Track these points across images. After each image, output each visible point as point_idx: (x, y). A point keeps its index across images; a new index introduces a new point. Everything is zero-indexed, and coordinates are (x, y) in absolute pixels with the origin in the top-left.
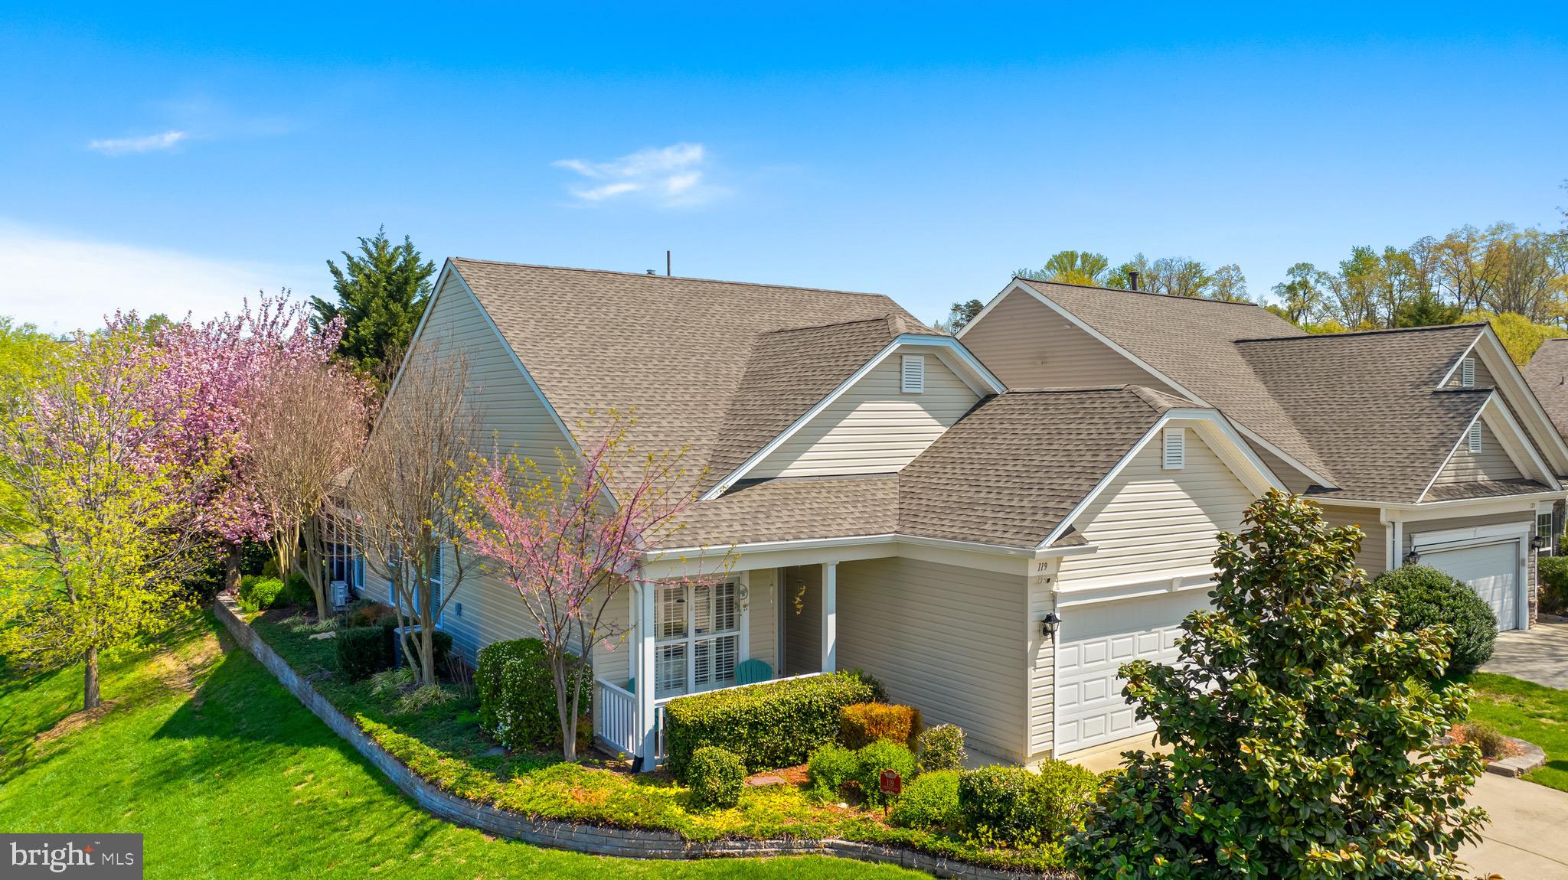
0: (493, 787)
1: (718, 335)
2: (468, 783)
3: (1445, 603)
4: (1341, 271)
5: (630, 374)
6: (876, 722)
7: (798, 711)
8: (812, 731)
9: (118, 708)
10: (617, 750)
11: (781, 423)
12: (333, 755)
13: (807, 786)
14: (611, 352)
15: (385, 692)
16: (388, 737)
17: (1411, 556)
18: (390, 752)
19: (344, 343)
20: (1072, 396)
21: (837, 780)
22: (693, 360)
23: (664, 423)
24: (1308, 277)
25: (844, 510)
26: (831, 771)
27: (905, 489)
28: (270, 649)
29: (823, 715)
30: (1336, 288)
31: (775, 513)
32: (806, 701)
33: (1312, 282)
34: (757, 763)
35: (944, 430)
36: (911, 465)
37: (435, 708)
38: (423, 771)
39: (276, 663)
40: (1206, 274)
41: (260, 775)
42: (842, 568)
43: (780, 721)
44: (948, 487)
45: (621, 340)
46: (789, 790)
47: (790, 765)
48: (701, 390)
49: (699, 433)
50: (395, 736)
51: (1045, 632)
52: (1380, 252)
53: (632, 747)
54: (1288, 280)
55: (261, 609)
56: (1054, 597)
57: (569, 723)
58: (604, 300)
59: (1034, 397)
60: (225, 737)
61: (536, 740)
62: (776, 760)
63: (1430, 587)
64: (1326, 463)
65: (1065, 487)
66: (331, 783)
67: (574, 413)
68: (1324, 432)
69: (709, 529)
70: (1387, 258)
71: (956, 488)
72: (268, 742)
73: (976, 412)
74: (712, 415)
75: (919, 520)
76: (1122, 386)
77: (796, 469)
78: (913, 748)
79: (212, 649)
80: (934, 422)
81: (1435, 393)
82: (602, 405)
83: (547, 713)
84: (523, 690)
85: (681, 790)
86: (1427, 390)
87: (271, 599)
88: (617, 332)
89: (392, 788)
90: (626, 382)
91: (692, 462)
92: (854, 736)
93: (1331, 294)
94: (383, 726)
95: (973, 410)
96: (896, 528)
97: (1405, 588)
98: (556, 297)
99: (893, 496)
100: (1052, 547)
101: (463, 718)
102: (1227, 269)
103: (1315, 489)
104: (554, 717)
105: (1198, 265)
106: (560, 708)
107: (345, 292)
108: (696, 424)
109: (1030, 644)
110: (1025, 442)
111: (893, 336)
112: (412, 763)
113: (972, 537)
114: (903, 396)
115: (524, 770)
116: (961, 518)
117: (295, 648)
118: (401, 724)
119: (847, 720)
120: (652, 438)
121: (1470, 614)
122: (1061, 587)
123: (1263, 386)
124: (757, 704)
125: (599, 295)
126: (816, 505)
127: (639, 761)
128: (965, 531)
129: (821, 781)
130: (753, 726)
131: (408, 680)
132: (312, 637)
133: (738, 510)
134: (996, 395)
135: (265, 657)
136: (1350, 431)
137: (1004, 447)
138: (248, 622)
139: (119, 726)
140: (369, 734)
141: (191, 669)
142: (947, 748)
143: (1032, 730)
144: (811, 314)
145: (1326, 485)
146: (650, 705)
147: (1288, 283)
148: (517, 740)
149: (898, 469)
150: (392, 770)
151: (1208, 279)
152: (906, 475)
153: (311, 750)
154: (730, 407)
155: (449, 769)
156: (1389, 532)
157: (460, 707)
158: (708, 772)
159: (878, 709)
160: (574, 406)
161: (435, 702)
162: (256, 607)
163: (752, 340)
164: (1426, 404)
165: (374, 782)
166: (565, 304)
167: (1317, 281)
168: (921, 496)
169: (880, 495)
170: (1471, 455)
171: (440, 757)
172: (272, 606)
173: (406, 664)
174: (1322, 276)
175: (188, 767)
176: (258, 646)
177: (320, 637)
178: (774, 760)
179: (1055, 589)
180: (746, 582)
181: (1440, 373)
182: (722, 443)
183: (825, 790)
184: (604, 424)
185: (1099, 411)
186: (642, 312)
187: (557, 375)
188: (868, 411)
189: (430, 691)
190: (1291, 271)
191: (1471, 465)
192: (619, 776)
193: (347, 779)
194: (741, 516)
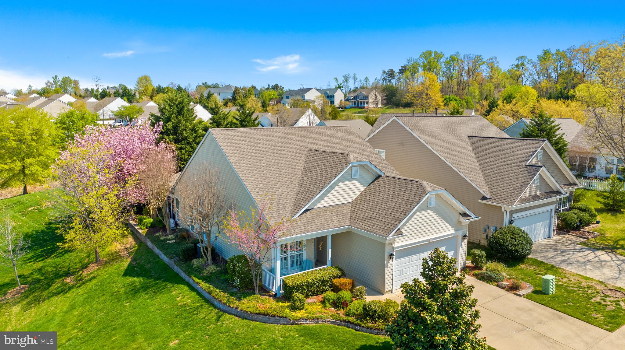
0: (237, 303)
1: (295, 151)
2: (230, 302)
3: (517, 239)
4: (538, 59)
5: (269, 172)
6: (342, 285)
7: (320, 281)
8: (324, 285)
9: (106, 263)
10: (270, 290)
11: (315, 193)
12: (186, 288)
13: (323, 302)
14: (262, 163)
15: (198, 267)
16: (203, 284)
17: (511, 222)
18: (205, 290)
19: (163, 130)
20: (403, 181)
21: (331, 301)
22: (287, 163)
23: (280, 191)
24: (524, 62)
25: (334, 218)
26: (329, 299)
27: (352, 209)
28: (155, 246)
29: (327, 281)
30: (535, 66)
31: (313, 222)
32: (323, 278)
33: (525, 63)
34: (309, 295)
35: (365, 188)
36: (355, 200)
37: (214, 273)
38: (216, 297)
39: (157, 251)
40: (484, 60)
41: (165, 294)
42: (334, 236)
43: (315, 284)
44: (365, 210)
45: (265, 158)
46: (318, 304)
47: (318, 295)
48: (291, 176)
49: (290, 193)
50: (205, 284)
51: (390, 258)
52: (553, 51)
53: (274, 290)
54: (516, 63)
55: (146, 228)
56: (393, 248)
57: (256, 283)
58: (259, 141)
59: (392, 179)
60: (148, 278)
61: (246, 287)
62: (314, 294)
63: (514, 233)
64: (489, 188)
65: (398, 216)
66: (188, 298)
67: (253, 190)
68: (490, 177)
69: (294, 229)
70: (556, 54)
71: (367, 211)
72: (164, 281)
73: (375, 182)
74: (294, 186)
75: (356, 221)
76: (417, 180)
77: (319, 205)
78: (352, 292)
79: (132, 241)
80: (362, 186)
81: (526, 165)
82: (261, 186)
83: (249, 280)
84: (243, 273)
85: (288, 304)
86: (524, 164)
87: (149, 225)
88: (263, 155)
89: (207, 301)
90: (268, 175)
91: (289, 205)
92: (336, 289)
93: (533, 68)
94: (201, 281)
95: (374, 181)
96: (349, 224)
97: (506, 233)
98: (244, 142)
99: (348, 211)
100: (392, 236)
101: (223, 277)
102: (492, 58)
103: (484, 198)
104: (251, 280)
105: (481, 56)
106: (253, 277)
107: (161, 111)
108: (289, 190)
109: (386, 261)
110: (388, 197)
111: (349, 163)
112: (213, 294)
113: (370, 231)
114: (352, 179)
115: (245, 297)
116: (368, 223)
117: (163, 245)
118: (206, 279)
119: (334, 284)
120: (277, 197)
121: (524, 242)
122: (395, 245)
123: (474, 156)
124: (309, 280)
125: (257, 139)
126: (325, 217)
127: (276, 294)
128: (368, 228)
129: (326, 302)
130: (308, 286)
131: (204, 262)
132: (167, 242)
133: (303, 221)
134: (381, 176)
135: (153, 248)
136: (498, 177)
137: (382, 197)
138: (144, 234)
139: (109, 269)
140: (197, 283)
141: (127, 249)
142: (361, 293)
143: (386, 285)
144: (325, 138)
145: (488, 197)
146: (279, 279)
147: (516, 64)
148: (241, 287)
149: (351, 201)
150: (206, 295)
151: (484, 62)
152: (353, 204)
153: (178, 286)
154: (299, 182)
155: (223, 296)
156: (505, 214)
157: (221, 272)
158: (296, 301)
159: (343, 280)
160: (253, 187)
161: (214, 271)
162: (145, 227)
163: (305, 153)
164: (523, 169)
165: (201, 298)
166: (246, 145)
167: (528, 63)
168: (357, 213)
169: (345, 212)
170: (535, 186)
171: (220, 292)
172: (150, 227)
173: (202, 256)
174: (530, 61)
175: (140, 289)
176: (149, 243)
177: (170, 242)
178: (313, 294)
179: (394, 246)
180: (305, 242)
181: (529, 157)
182: (297, 197)
183: (328, 304)
184: (262, 193)
185: (410, 188)
186: (271, 145)
187: (247, 175)
188: (342, 185)
189: (212, 268)
190: (518, 59)
191: (535, 190)
192: (270, 298)
193: (192, 297)
194: (304, 223)
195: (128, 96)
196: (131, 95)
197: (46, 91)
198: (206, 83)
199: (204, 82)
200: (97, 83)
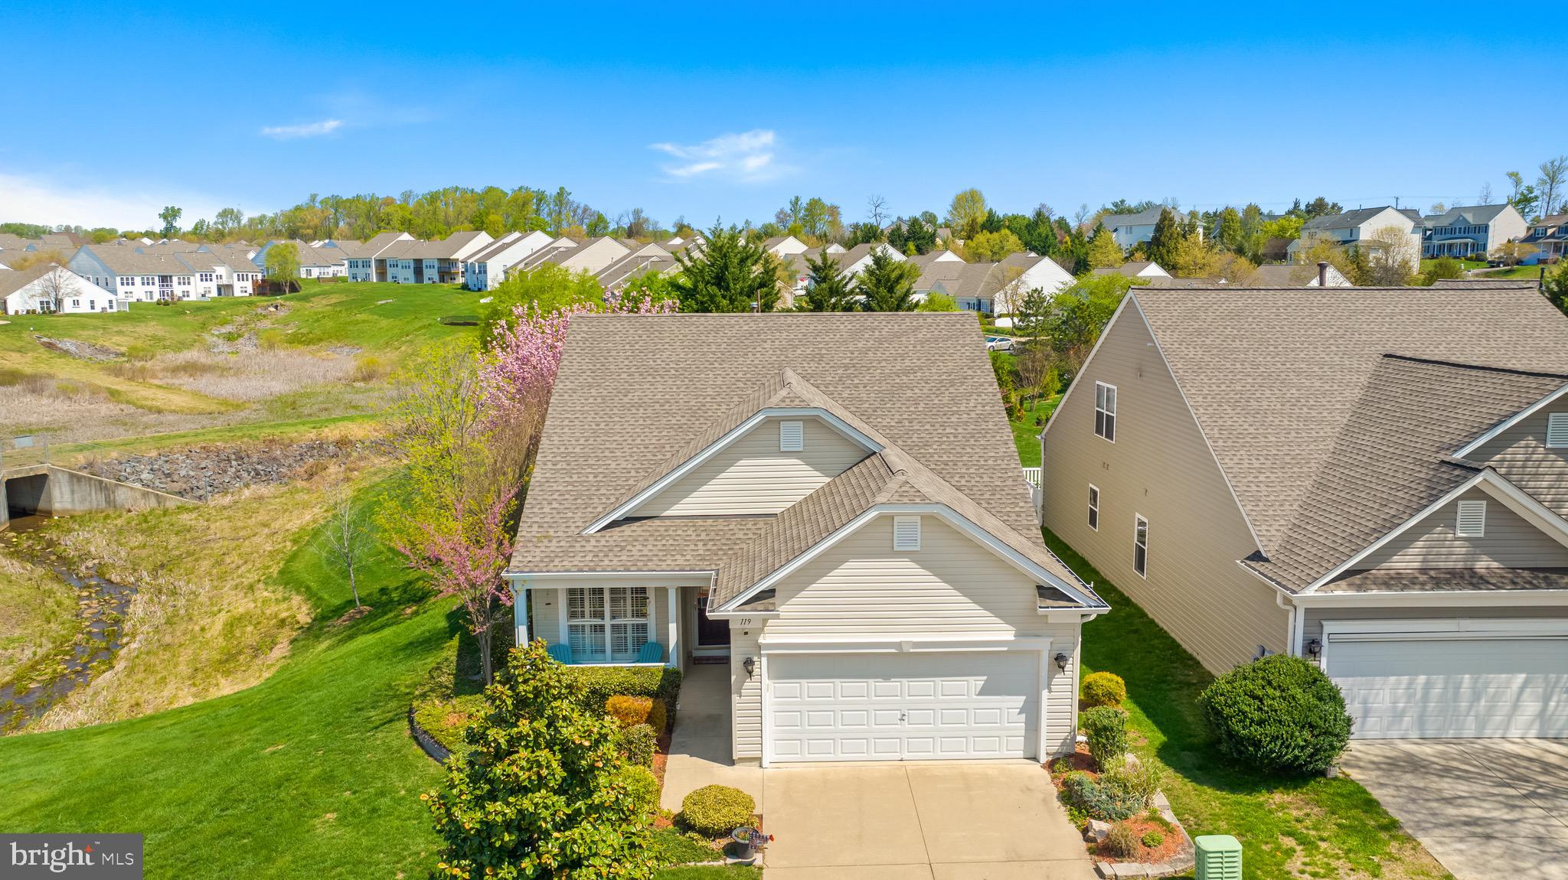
1: (740, 374)
5: (626, 419)
14: (627, 399)
17: (1311, 646)
22: (692, 403)
23: (613, 466)
27: (763, 531)
31: (630, 548)
35: (828, 479)
36: (788, 509)
42: (676, 592)
45: (646, 386)
48: (672, 433)
51: (747, 670)
56: (759, 646)
58: (666, 346)
64: (1293, 527)
69: (565, 558)
73: (854, 467)
74: (660, 457)
77: (676, 510)
81: (1442, 462)
86: (1441, 456)
88: (649, 378)
90: (617, 427)
91: (604, 501)
95: (855, 464)
96: (721, 566)
98: (627, 346)
99: (751, 536)
100: (734, 610)
103: (1256, 555)
109: (733, 678)
114: (781, 453)
116: (738, 569)
120: (591, 479)
122: (765, 639)
123: (1344, 420)
125: (666, 340)
133: (603, 543)
134: (875, 453)
143: (737, 740)
145: (1263, 553)
149: (779, 511)
160: (555, 450)
163: (767, 379)
164: (1422, 476)
166: (629, 353)
168: (758, 541)
170: (1458, 539)
179: (761, 640)
184: (565, 466)
186: (689, 356)
187: (565, 423)
188: (749, 467)
191: (1459, 551)
194: (601, 548)
195: (919, 239)
196: (924, 238)
197: (770, 231)
198: (1122, 202)
199: (1118, 201)
200: (879, 210)
